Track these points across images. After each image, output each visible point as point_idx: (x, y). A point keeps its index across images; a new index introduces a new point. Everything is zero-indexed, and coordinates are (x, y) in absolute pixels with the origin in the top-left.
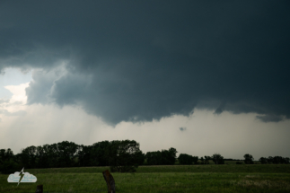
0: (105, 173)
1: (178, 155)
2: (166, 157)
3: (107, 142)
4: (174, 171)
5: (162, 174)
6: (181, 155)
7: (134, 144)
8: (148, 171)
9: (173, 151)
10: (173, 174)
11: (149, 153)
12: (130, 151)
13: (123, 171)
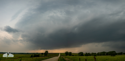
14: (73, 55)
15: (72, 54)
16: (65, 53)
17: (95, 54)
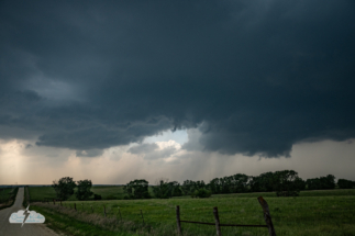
0: (260, 198)
1: (336, 181)
2: (325, 183)
3: (271, 173)
4: (335, 194)
5: (321, 198)
6: (340, 181)
7: (293, 173)
8: (309, 195)
9: (330, 178)
10: (332, 198)
11: (309, 180)
12: (291, 179)
13: (288, 195)
14: (98, 198)
15: (92, 190)
16: (55, 186)
17: (200, 185)
